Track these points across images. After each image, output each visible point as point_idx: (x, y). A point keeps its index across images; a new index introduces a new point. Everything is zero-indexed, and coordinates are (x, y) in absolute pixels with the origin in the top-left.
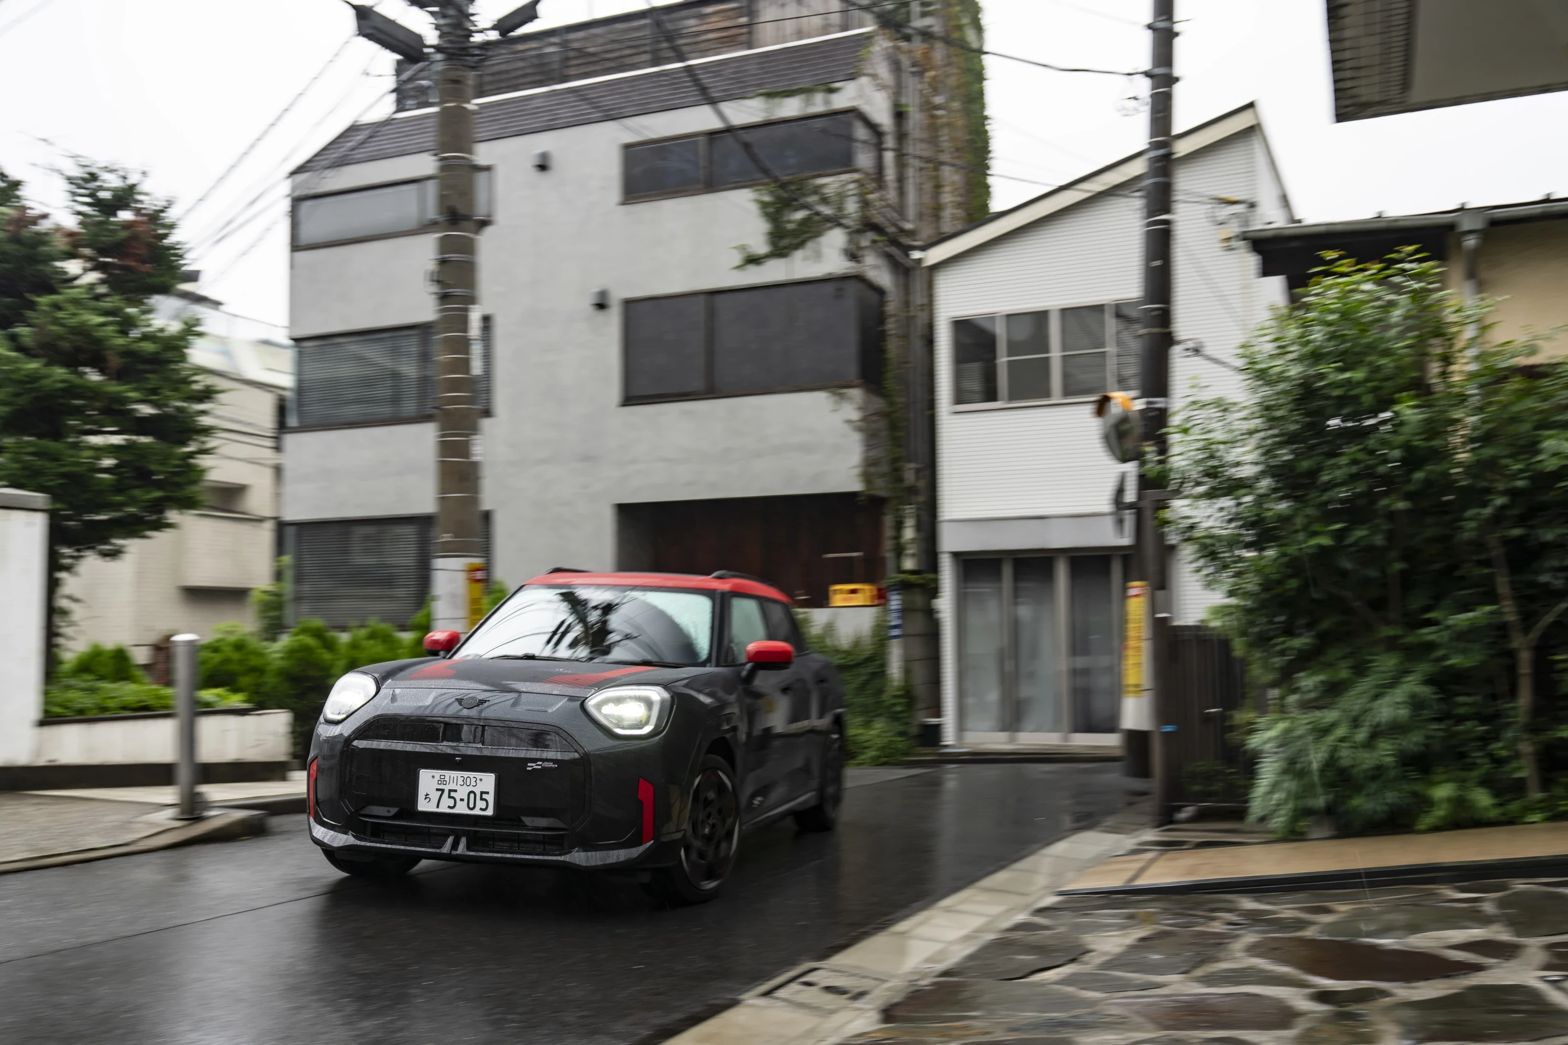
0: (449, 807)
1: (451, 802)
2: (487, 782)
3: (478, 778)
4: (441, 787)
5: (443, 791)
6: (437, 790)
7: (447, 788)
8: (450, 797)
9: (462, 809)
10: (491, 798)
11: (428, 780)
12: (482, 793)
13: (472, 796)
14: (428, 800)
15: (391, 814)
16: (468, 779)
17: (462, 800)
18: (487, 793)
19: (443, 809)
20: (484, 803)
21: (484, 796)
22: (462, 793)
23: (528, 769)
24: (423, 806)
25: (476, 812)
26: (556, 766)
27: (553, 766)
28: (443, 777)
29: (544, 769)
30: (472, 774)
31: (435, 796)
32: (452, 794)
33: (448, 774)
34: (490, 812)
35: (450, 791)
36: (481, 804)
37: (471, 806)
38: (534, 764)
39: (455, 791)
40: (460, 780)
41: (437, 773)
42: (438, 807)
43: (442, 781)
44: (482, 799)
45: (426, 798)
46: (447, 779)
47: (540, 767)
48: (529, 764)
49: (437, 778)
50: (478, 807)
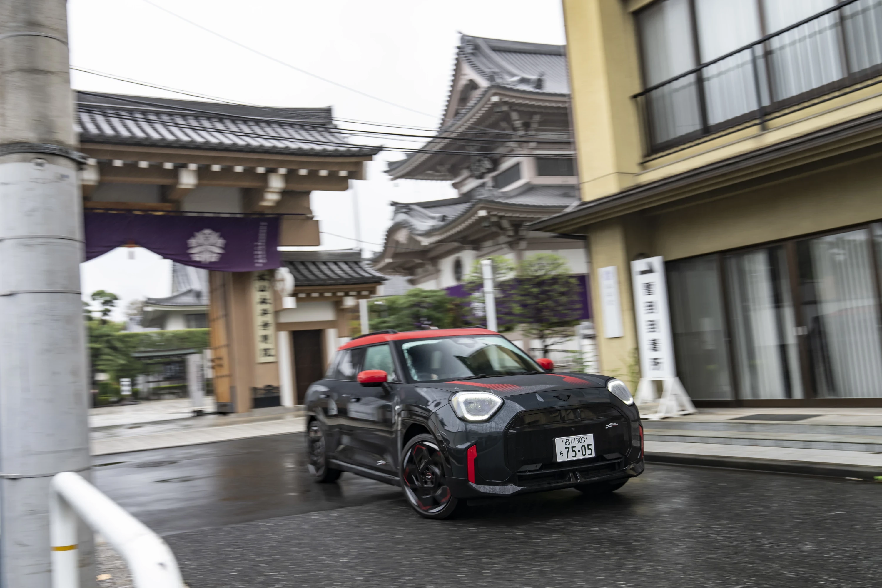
0: (573, 457)
1: (574, 454)
2: (589, 439)
3: (585, 437)
4: (568, 446)
5: (568, 448)
6: (566, 448)
7: (570, 446)
8: (573, 451)
9: (579, 456)
10: (592, 447)
11: (560, 443)
12: (588, 445)
13: (583, 448)
15: (539, 468)
16: (580, 439)
17: (579, 451)
18: (591, 445)
19: (571, 458)
20: (590, 450)
21: (590, 447)
22: (578, 448)
23: (607, 428)
24: (560, 459)
25: (587, 456)
26: (617, 424)
27: (616, 424)
28: (567, 440)
30: (581, 436)
31: (565, 452)
32: (574, 449)
33: (571, 438)
34: (593, 455)
35: (572, 447)
36: (588, 452)
37: (584, 454)
38: (608, 425)
39: (575, 447)
40: (576, 440)
41: (564, 439)
42: (567, 458)
43: (567, 443)
44: (589, 449)
45: (561, 454)
46: (570, 441)
47: (611, 426)
48: (606, 426)
49: (565, 441)
50: (587, 454)
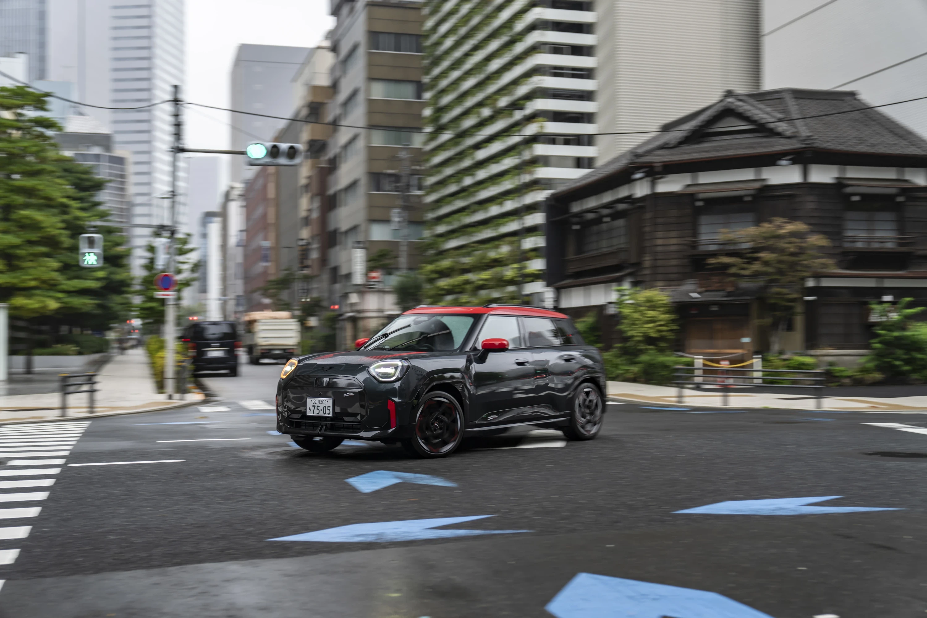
0: (317, 413)
1: (318, 411)
2: (329, 402)
3: (327, 400)
4: (314, 405)
6: (313, 406)
8: (317, 409)
9: (321, 414)
10: (331, 409)
11: (310, 401)
13: (325, 408)
14: (310, 410)
15: (299, 417)
16: (323, 401)
17: (321, 410)
18: (330, 407)
19: (315, 414)
20: (329, 411)
21: (329, 408)
22: (321, 407)
23: (344, 396)
24: (309, 413)
25: (326, 415)
26: (354, 394)
27: (353, 395)
28: (315, 401)
29: (350, 396)
30: (324, 399)
31: (312, 408)
32: (318, 408)
33: (317, 399)
34: (331, 415)
35: (317, 406)
36: (328, 412)
37: (325, 413)
38: (346, 395)
39: (319, 406)
40: (321, 401)
41: (313, 399)
42: (313, 413)
43: (314, 402)
44: (328, 410)
45: (309, 410)
46: (316, 401)
47: (348, 395)
48: (344, 394)
49: (313, 401)
50: (327, 413)
